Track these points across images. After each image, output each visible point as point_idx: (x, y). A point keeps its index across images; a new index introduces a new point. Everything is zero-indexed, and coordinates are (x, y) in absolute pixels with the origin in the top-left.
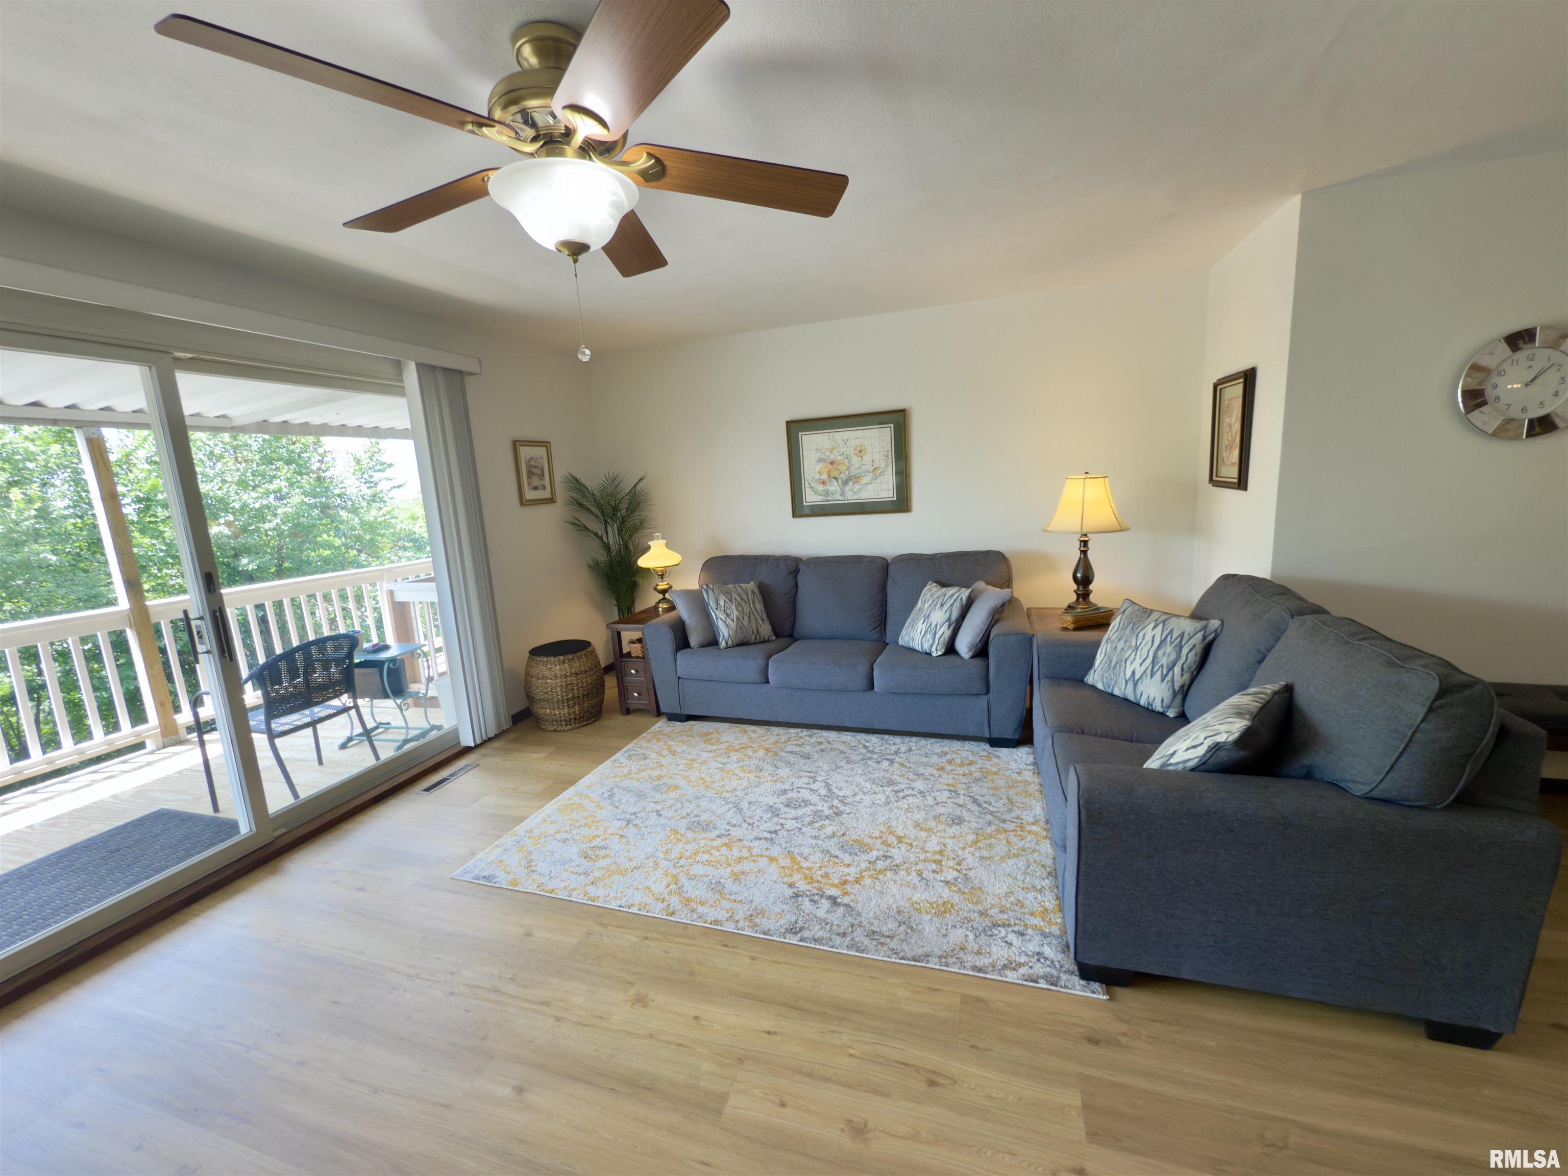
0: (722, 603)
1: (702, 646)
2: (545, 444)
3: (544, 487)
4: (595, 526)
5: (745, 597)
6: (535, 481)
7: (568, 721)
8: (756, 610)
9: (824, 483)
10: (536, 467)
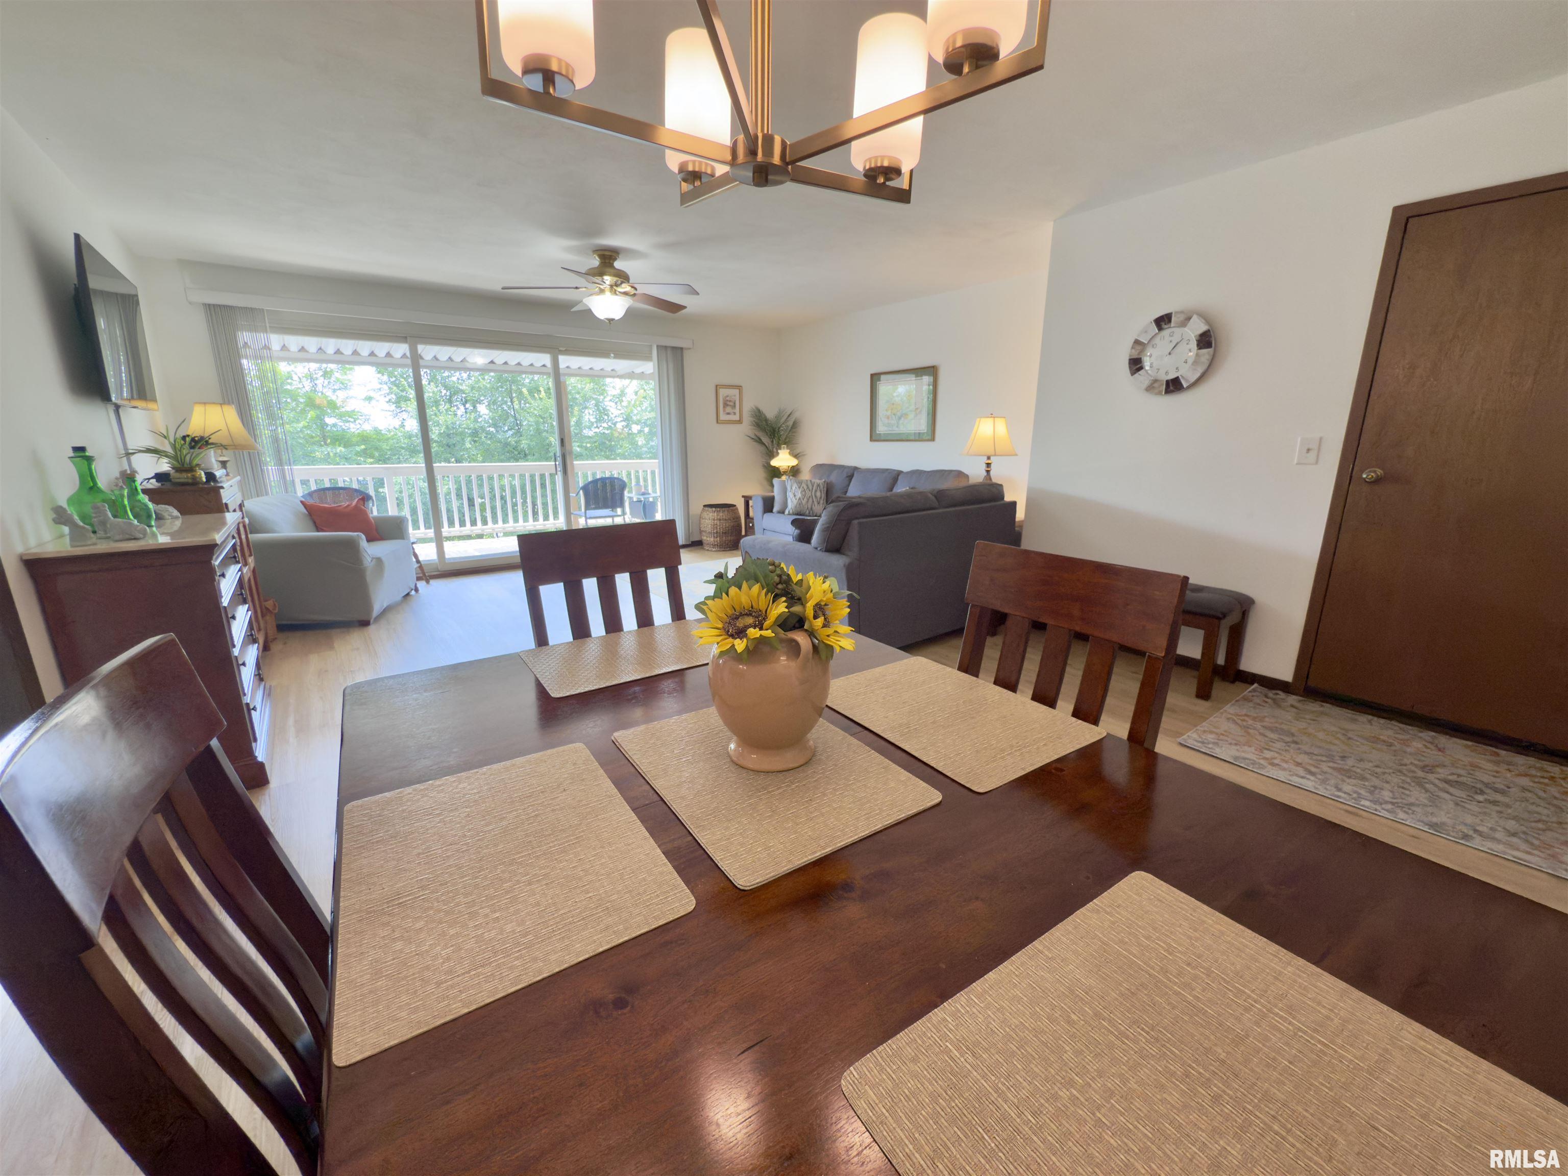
0: (794, 488)
1: (779, 512)
2: (739, 387)
3: (735, 414)
4: (766, 440)
5: (811, 488)
6: (729, 409)
7: (714, 546)
8: (816, 496)
9: (888, 418)
10: (730, 401)
